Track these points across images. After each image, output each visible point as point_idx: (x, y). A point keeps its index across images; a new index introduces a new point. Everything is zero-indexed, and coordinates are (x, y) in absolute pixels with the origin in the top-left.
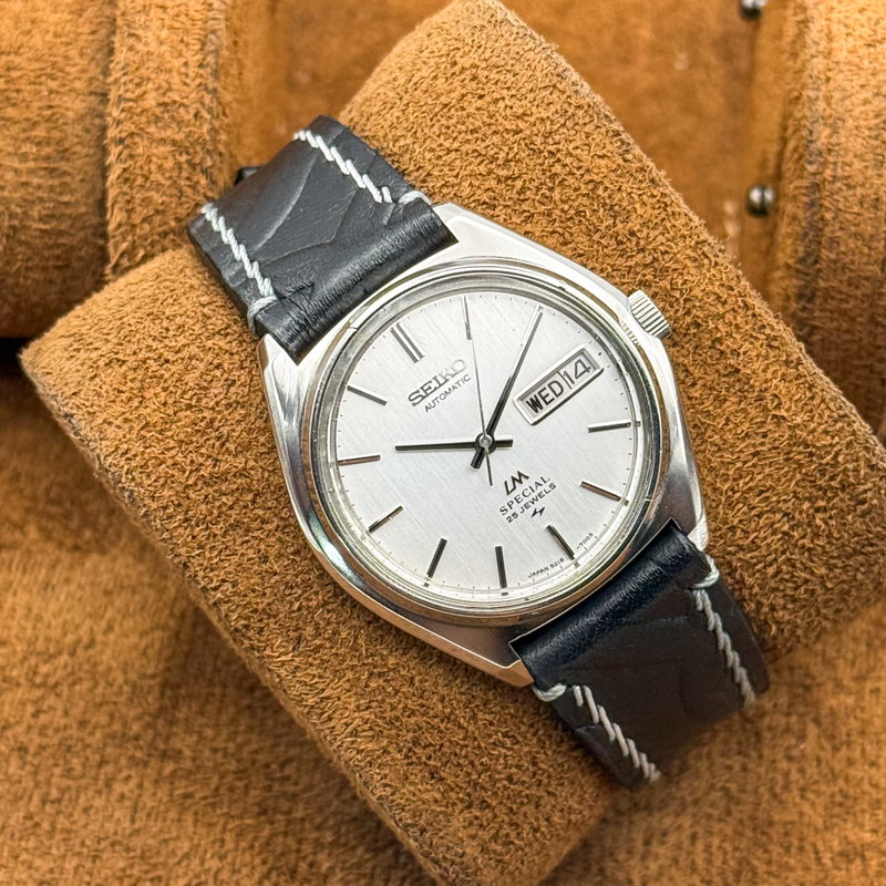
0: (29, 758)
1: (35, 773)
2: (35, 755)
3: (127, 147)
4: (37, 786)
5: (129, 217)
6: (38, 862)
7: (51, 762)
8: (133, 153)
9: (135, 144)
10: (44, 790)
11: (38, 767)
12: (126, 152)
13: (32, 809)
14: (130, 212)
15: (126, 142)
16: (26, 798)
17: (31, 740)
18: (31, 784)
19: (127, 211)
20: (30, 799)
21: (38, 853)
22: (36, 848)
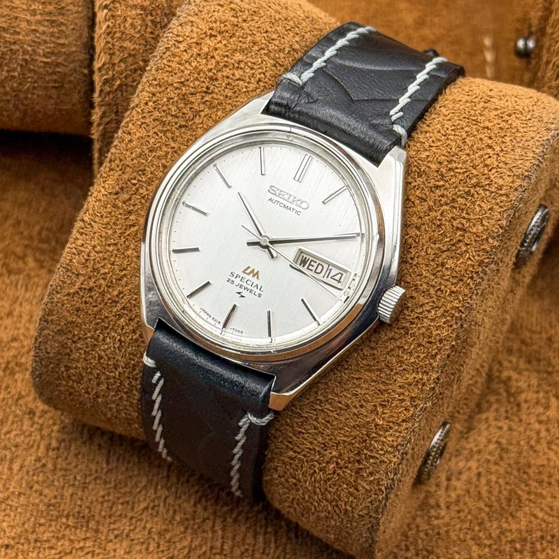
0: (36, 419)
1: (41, 430)
2: (40, 417)
3: (110, 10)
4: (42, 438)
5: (111, 59)
6: (46, 491)
7: (51, 422)
8: (114, 14)
9: (116, 8)
10: (47, 441)
11: (42, 425)
12: (109, 14)
13: (40, 454)
14: (111, 55)
15: (109, 7)
16: (35, 447)
17: (37, 407)
18: (38, 437)
19: (109, 54)
20: (38, 448)
21: (45, 485)
22: (44, 482)
